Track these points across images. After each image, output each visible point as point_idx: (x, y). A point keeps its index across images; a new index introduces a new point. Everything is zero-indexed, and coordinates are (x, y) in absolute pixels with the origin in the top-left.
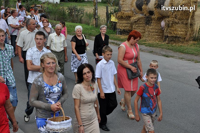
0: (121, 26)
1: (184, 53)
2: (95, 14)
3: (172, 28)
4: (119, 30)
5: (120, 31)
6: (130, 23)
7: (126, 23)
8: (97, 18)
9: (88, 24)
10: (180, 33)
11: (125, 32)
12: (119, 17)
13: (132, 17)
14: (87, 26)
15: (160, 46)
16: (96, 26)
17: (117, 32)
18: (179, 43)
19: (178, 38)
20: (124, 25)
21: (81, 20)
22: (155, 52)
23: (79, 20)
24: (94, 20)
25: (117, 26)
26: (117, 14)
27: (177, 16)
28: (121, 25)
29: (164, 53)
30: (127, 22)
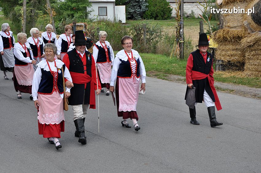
0: (223, 56)
2: (179, 36)
4: (221, 63)
5: (221, 65)
6: (239, 50)
7: (233, 50)
8: (183, 43)
9: (168, 54)
11: (232, 66)
12: (219, 38)
13: (245, 39)
14: (166, 58)
16: (180, 57)
17: (216, 66)
20: (229, 53)
21: (155, 48)
23: (152, 48)
24: (177, 46)
25: (217, 55)
26: (216, 33)
28: (224, 53)
30: (234, 47)
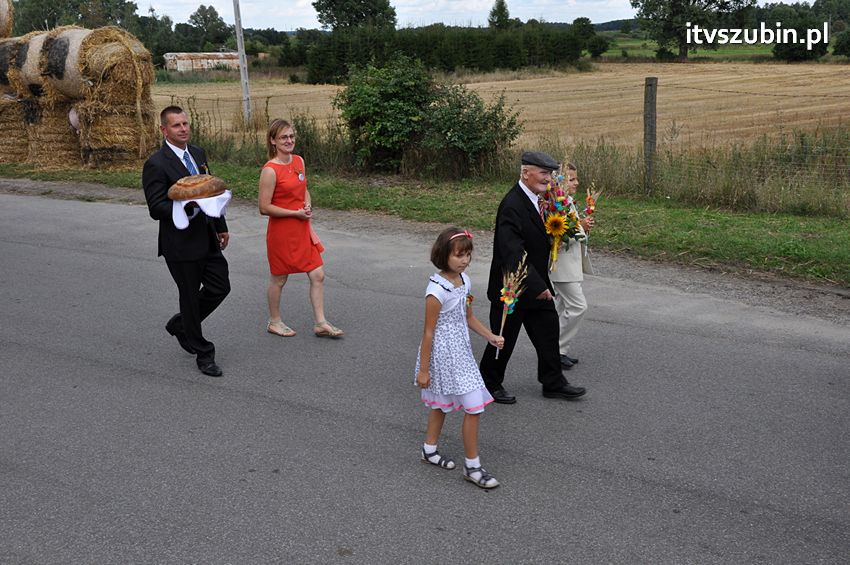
1: (134, 187)
3: (98, 128)
10: (120, 138)
15: (73, 175)
18: (123, 164)
19: (119, 151)
22: (57, 194)
27: (104, 95)
29: (82, 193)
